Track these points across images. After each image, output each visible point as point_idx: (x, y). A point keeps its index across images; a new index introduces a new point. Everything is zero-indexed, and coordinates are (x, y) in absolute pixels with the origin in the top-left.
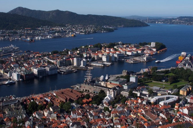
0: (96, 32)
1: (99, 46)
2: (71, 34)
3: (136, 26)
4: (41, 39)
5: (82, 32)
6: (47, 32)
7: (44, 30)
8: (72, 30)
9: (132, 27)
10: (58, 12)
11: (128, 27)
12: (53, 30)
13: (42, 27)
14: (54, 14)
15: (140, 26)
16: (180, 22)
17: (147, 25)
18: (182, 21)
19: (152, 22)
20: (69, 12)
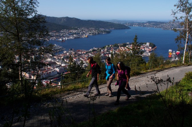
0: (99, 34)
1: (117, 45)
2: (85, 35)
3: (122, 29)
4: (67, 39)
5: (90, 34)
6: (67, 34)
7: (65, 32)
8: (83, 32)
9: (119, 29)
10: (68, 18)
11: (117, 29)
12: (71, 32)
13: (63, 30)
14: (65, 20)
15: (125, 29)
16: (150, 26)
17: (129, 28)
18: (151, 25)
19: (131, 25)
20: (76, 18)
